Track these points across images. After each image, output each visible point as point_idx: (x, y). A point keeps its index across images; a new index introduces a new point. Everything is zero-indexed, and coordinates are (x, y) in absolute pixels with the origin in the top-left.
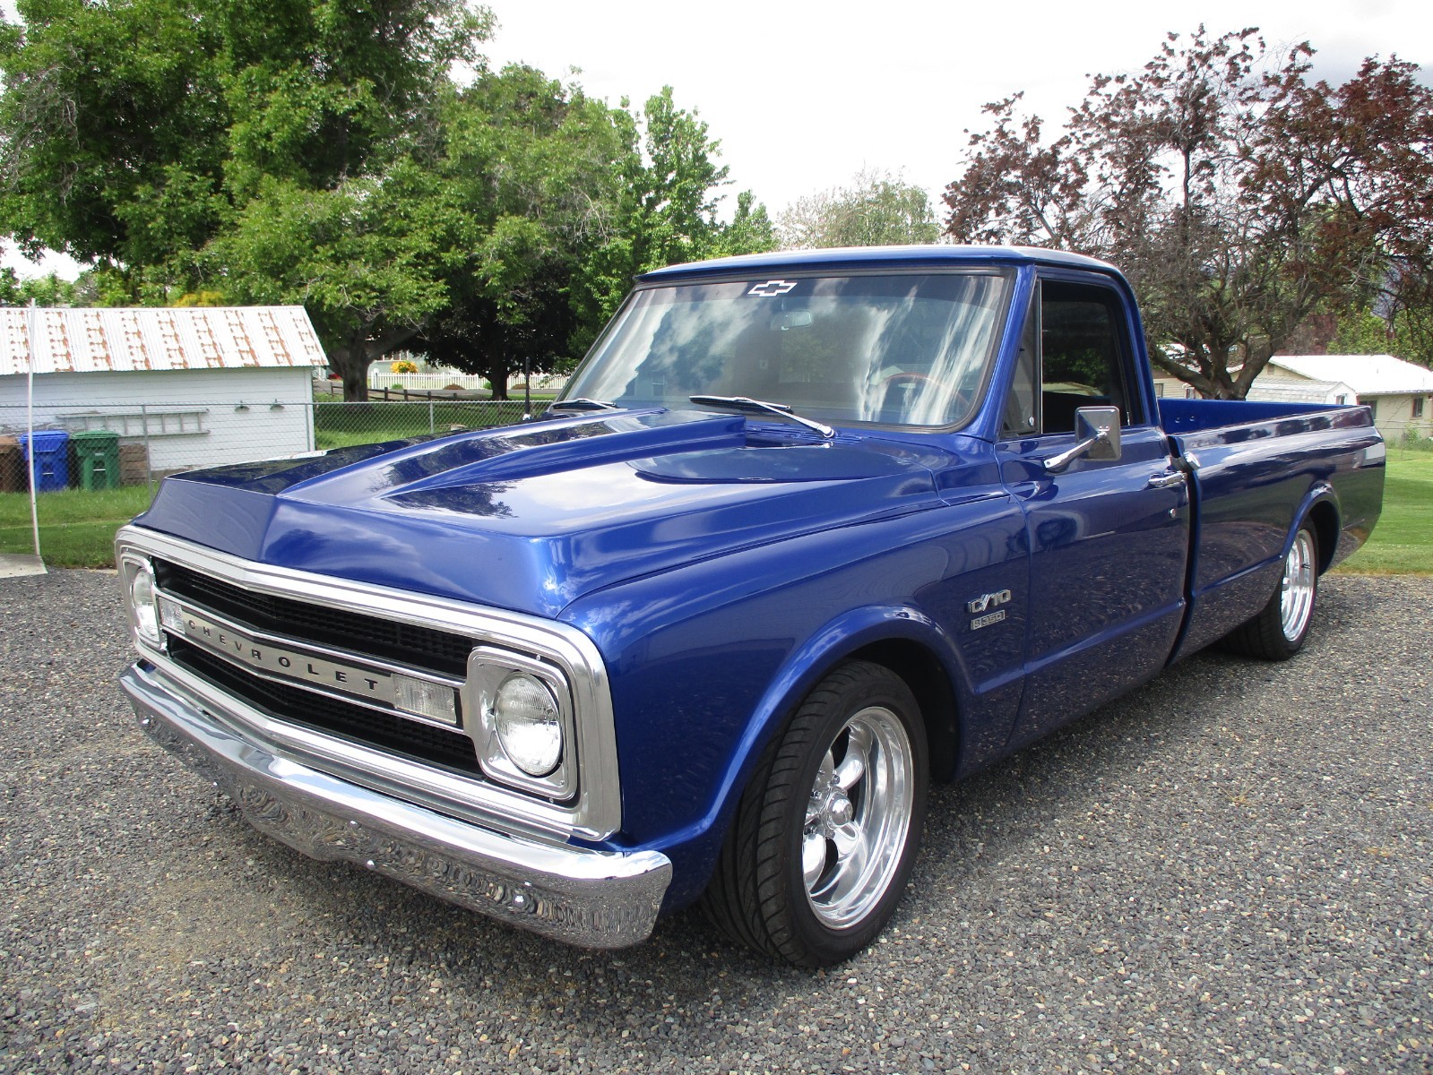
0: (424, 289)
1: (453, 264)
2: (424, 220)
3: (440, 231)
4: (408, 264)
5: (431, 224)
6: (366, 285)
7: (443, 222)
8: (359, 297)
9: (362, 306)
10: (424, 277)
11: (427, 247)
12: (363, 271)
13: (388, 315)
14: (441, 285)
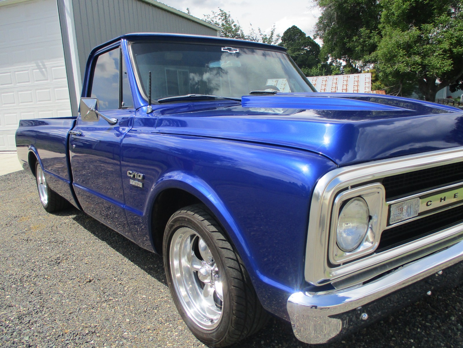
0: (444, 64)
1: (458, 53)
2: (448, 37)
3: (454, 41)
4: (439, 54)
5: (451, 38)
6: (417, 64)
7: (456, 37)
8: (414, 68)
9: (415, 72)
10: (445, 59)
11: (447, 47)
12: (418, 59)
13: (428, 74)
14: (450, 61)
